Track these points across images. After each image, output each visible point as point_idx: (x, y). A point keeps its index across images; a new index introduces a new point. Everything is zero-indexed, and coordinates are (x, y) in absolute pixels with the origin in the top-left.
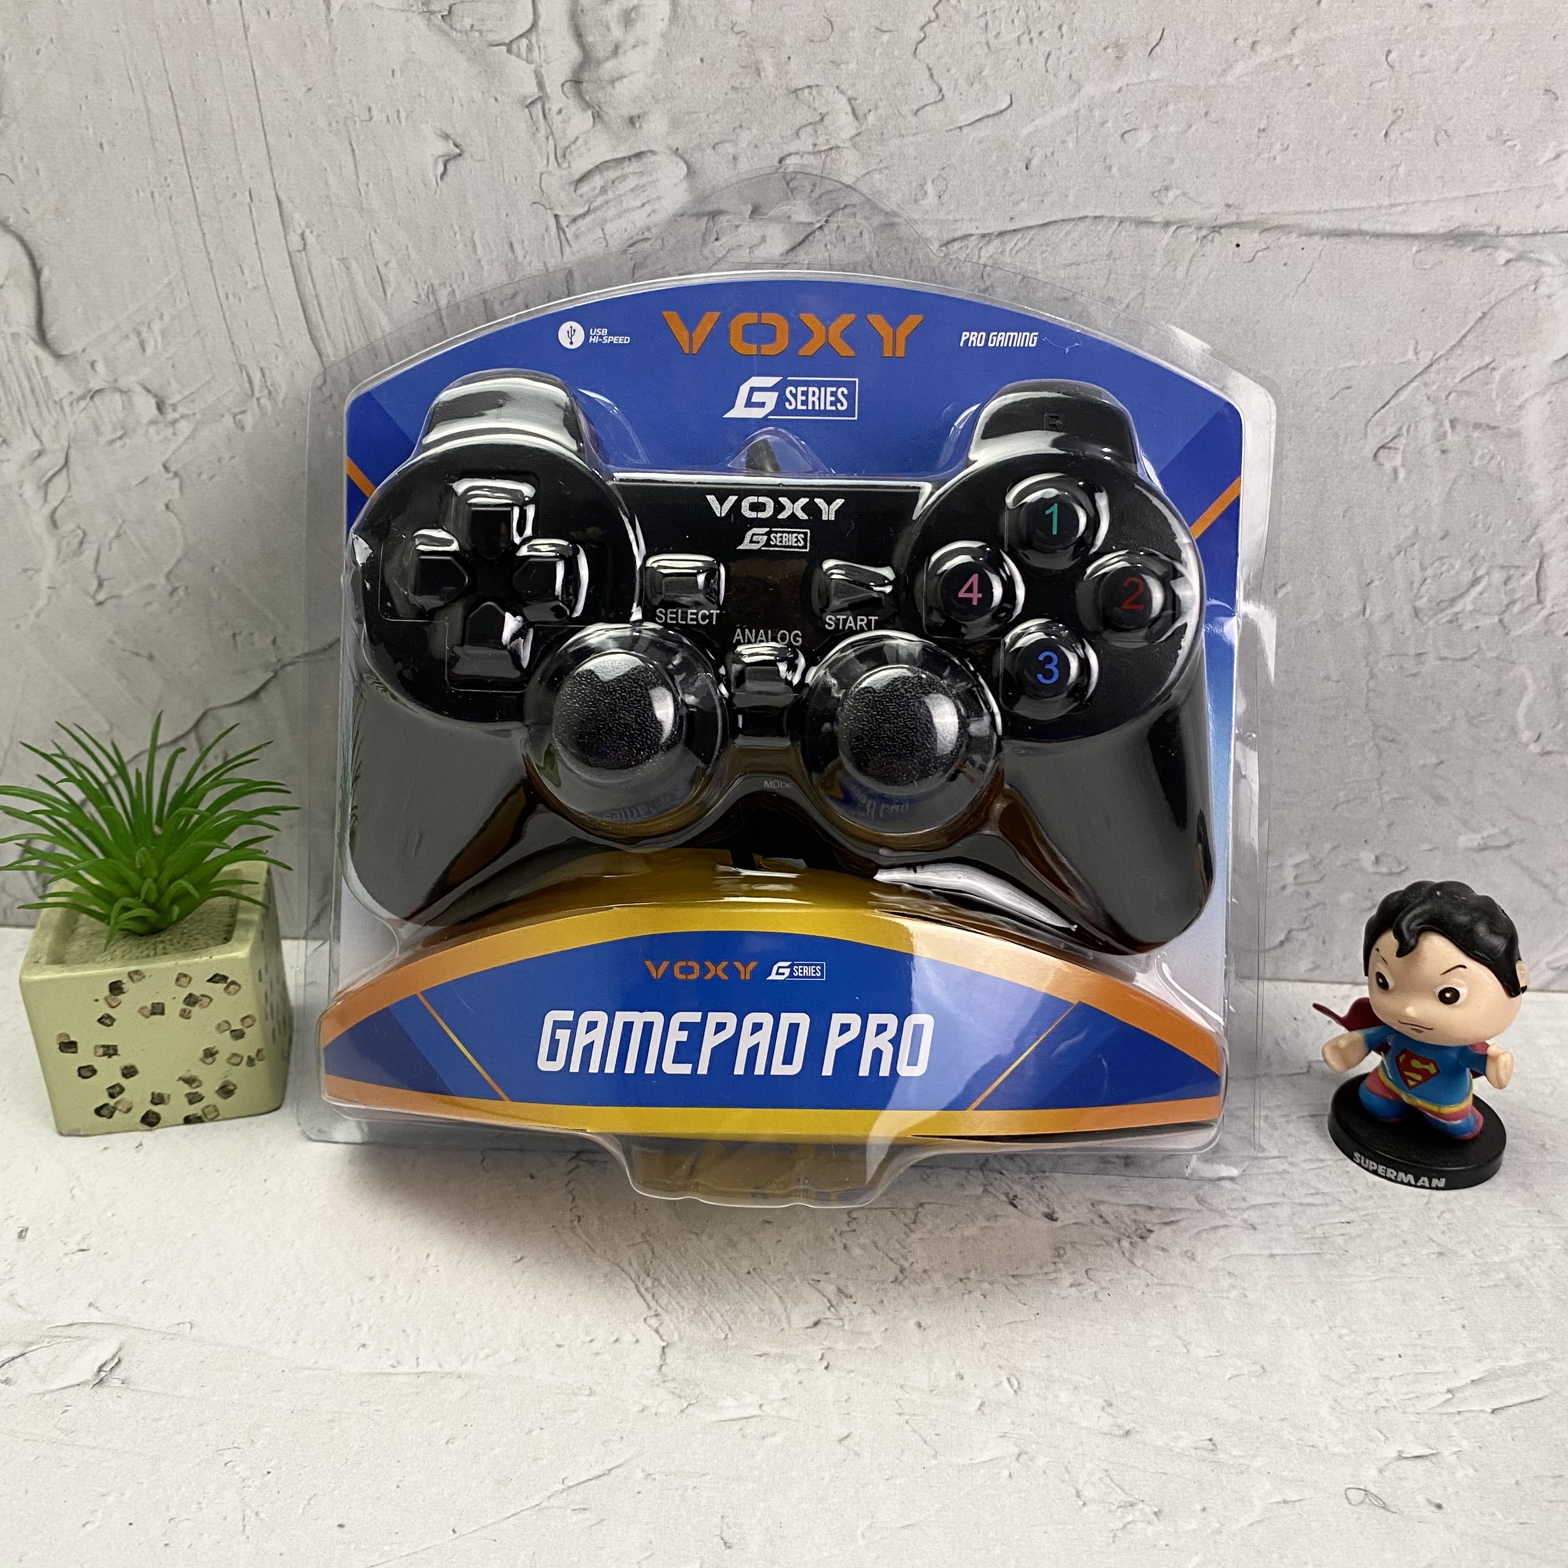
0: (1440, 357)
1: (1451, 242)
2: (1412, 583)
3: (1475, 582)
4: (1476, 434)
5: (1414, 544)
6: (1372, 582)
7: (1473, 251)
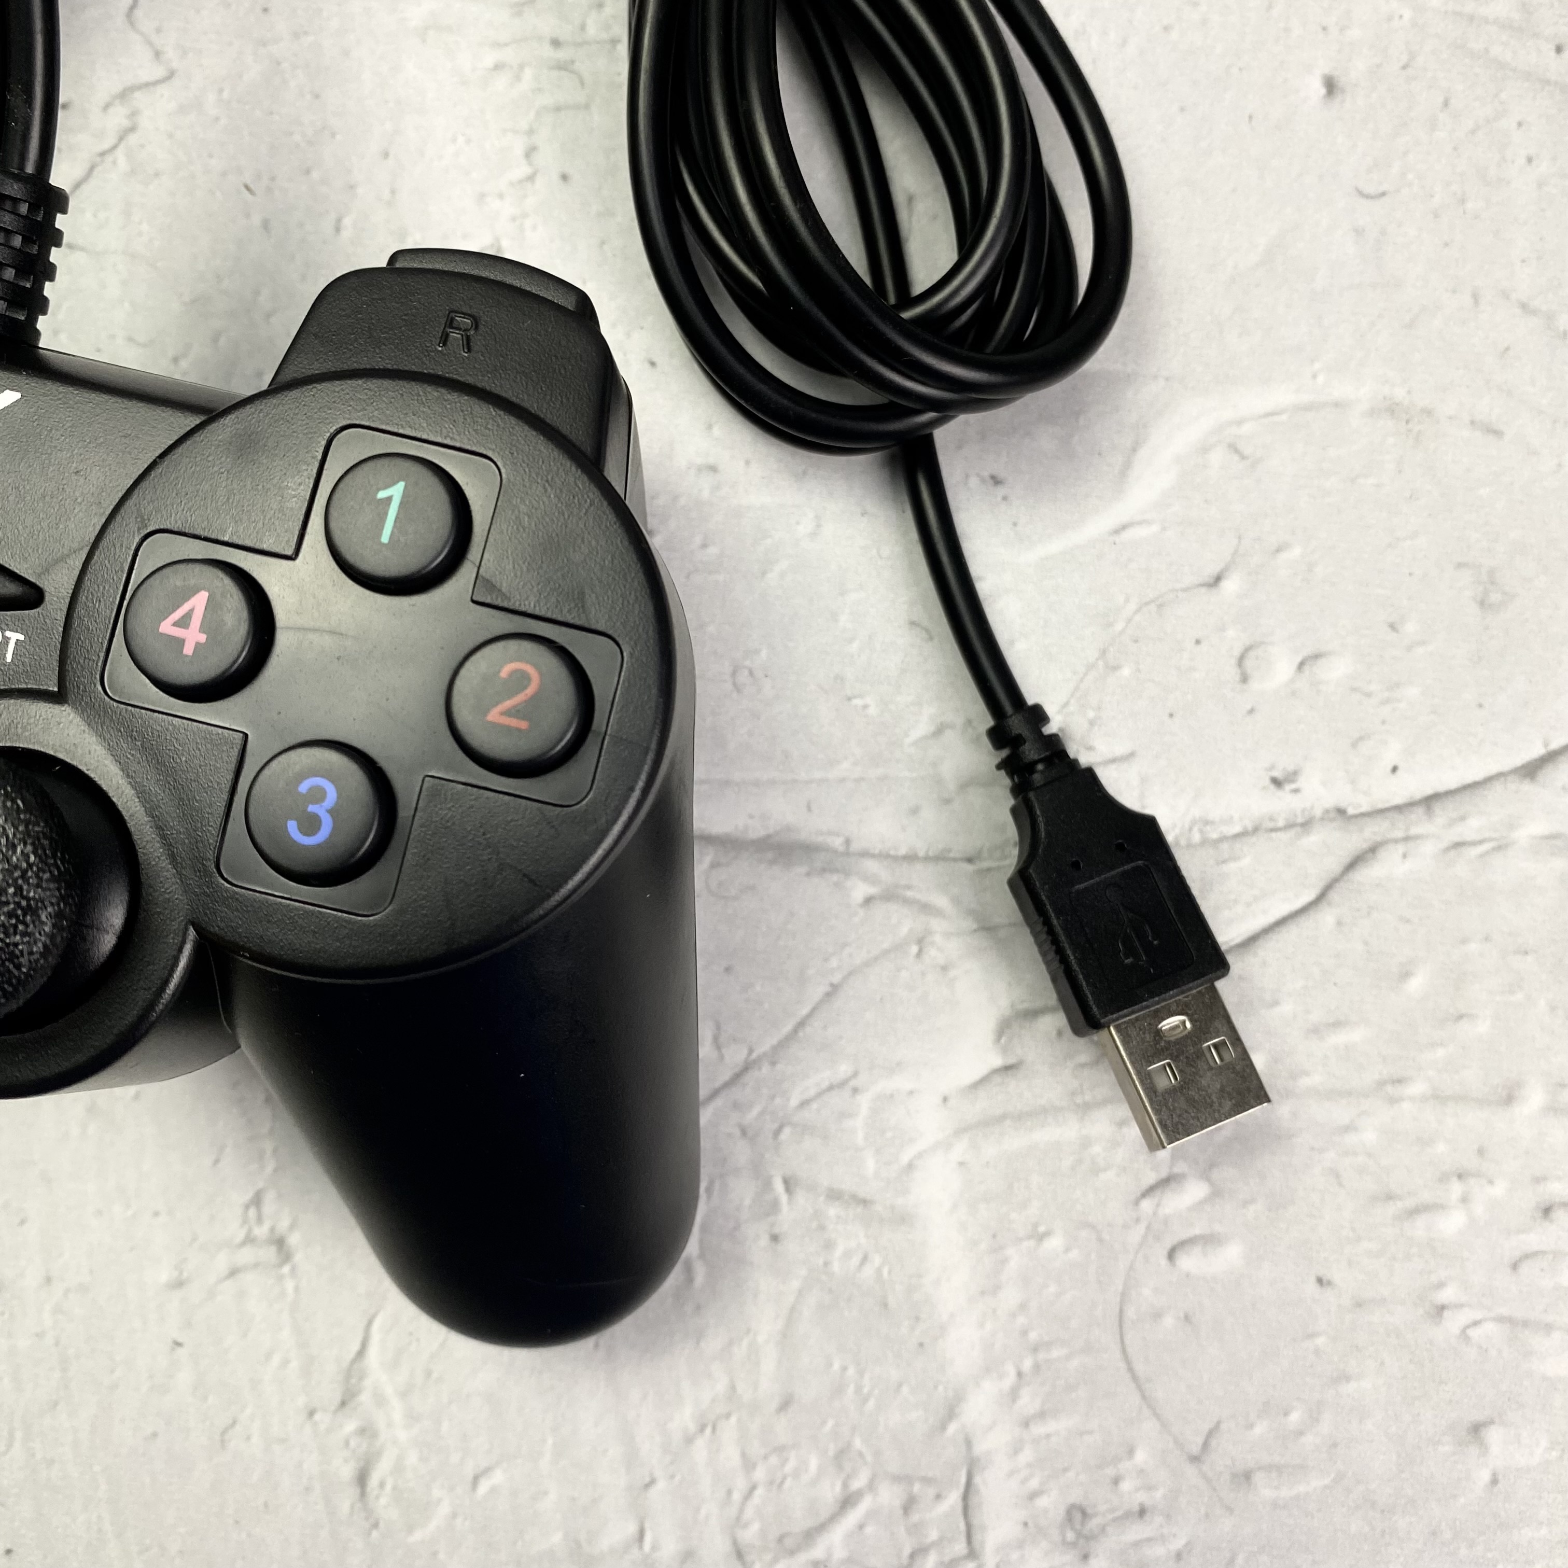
0: (759, 1060)
1: (770, 855)
2: (729, 1492)
3: (847, 1502)
4: (833, 1211)
5: (728, 1416)
6: (652, 1482)
7: (808, 874)
